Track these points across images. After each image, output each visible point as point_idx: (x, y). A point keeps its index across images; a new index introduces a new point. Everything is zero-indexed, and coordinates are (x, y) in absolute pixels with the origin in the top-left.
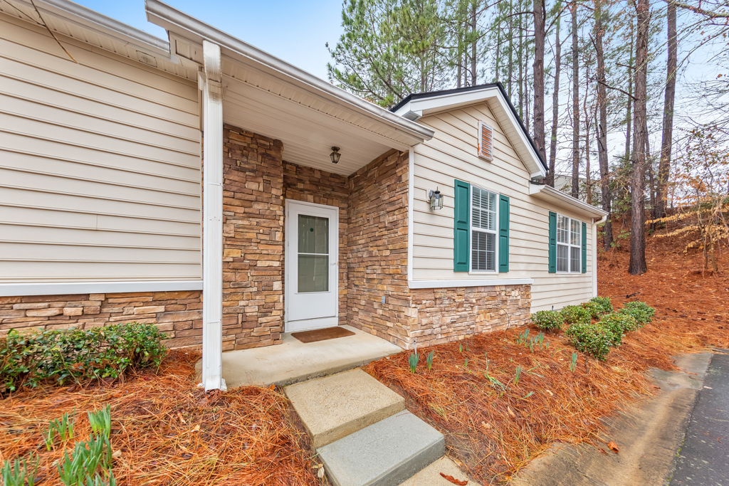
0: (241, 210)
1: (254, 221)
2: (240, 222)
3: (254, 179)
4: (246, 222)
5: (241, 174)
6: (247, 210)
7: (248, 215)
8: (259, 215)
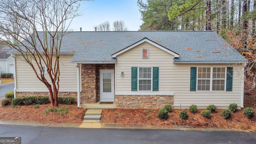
0: (87, 77)
1: (90, 78)
2: (87, 79)
3: (90, 70)
4: (88, 79)
5: (87, 70)
6: (89, 76)
7: (89, 77)
8: (91, 77)
